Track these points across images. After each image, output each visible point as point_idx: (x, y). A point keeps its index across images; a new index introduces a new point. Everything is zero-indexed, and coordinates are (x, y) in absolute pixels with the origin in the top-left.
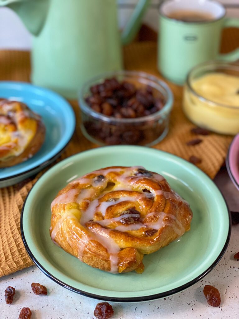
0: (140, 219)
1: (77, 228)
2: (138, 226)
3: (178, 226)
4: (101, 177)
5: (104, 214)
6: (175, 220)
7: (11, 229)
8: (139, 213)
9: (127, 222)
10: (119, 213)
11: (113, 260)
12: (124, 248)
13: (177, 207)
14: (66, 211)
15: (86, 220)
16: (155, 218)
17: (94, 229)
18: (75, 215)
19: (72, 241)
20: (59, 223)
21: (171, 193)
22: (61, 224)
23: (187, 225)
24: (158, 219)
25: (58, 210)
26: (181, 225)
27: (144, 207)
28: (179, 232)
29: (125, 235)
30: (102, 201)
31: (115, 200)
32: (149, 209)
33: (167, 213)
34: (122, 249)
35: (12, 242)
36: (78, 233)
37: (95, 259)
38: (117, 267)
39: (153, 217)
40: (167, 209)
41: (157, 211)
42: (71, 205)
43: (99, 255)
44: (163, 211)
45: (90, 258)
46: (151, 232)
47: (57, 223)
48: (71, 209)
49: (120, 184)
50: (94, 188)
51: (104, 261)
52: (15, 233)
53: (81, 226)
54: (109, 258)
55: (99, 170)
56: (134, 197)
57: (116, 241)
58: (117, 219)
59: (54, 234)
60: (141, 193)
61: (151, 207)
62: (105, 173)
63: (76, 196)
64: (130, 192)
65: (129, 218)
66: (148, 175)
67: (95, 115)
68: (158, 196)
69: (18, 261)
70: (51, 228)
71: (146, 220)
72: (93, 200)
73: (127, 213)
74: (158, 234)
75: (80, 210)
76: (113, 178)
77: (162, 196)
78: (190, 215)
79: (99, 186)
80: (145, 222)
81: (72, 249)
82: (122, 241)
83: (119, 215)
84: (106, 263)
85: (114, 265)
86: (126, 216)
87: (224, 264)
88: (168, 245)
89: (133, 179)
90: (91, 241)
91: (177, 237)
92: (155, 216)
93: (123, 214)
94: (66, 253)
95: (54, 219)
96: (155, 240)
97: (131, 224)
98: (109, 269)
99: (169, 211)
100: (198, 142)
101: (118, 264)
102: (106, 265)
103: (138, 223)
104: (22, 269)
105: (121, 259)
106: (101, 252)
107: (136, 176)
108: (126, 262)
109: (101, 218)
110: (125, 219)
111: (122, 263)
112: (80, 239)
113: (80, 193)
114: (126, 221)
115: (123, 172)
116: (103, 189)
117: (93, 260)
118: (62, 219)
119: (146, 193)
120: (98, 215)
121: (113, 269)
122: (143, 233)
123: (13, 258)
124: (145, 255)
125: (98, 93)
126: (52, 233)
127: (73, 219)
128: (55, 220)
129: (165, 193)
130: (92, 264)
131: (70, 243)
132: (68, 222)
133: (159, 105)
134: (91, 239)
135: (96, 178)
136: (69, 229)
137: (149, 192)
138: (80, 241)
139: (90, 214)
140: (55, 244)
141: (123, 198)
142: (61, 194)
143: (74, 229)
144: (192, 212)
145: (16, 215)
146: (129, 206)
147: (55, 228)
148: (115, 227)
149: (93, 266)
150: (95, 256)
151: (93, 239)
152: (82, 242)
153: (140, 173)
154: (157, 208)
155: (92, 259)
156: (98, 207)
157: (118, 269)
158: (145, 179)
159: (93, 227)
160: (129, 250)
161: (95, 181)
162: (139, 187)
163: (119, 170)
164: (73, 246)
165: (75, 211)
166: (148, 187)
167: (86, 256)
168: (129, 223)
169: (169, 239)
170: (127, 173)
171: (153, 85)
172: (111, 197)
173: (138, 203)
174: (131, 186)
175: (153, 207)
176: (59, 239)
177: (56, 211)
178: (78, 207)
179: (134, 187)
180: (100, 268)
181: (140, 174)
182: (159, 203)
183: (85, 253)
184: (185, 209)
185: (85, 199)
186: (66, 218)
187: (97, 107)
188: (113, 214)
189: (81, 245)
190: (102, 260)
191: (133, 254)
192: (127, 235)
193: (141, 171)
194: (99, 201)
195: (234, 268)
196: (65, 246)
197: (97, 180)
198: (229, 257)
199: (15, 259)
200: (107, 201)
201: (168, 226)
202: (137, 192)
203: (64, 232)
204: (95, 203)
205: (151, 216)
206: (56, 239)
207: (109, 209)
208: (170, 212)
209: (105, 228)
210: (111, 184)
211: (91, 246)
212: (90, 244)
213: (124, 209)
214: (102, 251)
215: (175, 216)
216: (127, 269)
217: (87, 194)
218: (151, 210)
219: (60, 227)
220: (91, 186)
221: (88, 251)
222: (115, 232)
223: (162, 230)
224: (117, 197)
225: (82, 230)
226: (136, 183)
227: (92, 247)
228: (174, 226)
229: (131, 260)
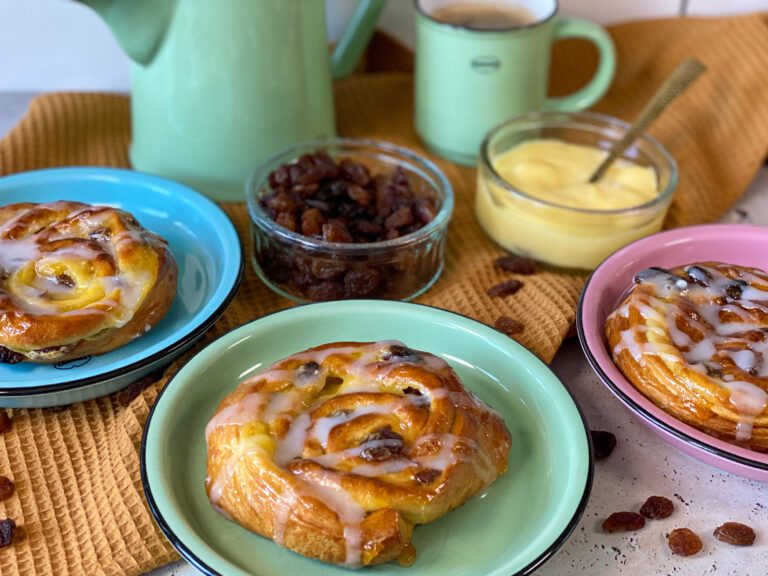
0: (404, 450)
1: (270, 473)
2: (401, 465)
3: (483, 464)
4: (313, 366)
5: (324, 444)
6: (475, 451)
7: (119, 487)
8: (399, 437)
9: (377, 456)
10: (357, 440)
11: (351, 537)
12: (374, 512)
13: (478, 423)
14: (242, 439)
15: (287, 457)
16: (433, 448)
17: (306, 475)
18: (264, 447)
19: (260, 502)
20: (228, 467)
21: (465, 394)
22: (232, 469)
23: (502, 463)
24: (440, 448)
25: (224, 440)
26: (488, 461)
27: (410, 424)
28: (486, 475)
29: (375, 484)
30: (318, 417)
31: (347, 412)
32: (421, 429)
33: (459, 435)
34: (369, 513)
35: (123, 513)
36: (272, 485)
37: (311, 537)
38: (360, 552)
39: (429, 444)
40: (459, 426)
41: (438, 431)
42: (253, 428)
43: (322, 528)
44: (450, 431)
45: (302, 537)
46: (430, 476)
47: (223, 468)
48: (252, 434)
49: (354, 380)
50: (298, 390)
51: (332, 541)
52: (127, 495)
53: (280, 470)
54: (342, 533)
55: (307, 352)
56: (386, 405)
57: (355, 498)
58: (355, 452)
59: (218, 491)
60: (400, 397)
61: (425, 424)
62: (321, 358)
63: (262, 408)
64: (378, 396)
65: (379, 448)
66: (413, 357)
67: (286, 235)
68: (437, 401)
69: (140, 552)
70: (208, 480)
71: (417, 450)
72: (298, 415)
73: (375, 439)
74: (442, 478)
75: (271, 436)
76: (339, 367)
77: (445, 401)
78: (506, 439)
79: (309, 385)
80: (415, 455)
81: (261, 520)
82: (369, 496)
83: (356, 443)
84: (335, 545)
85: (354, 548)
86: (373, 445)
87: (583, 541)
88: (462, 504)
89: (381, 367)
90: (304, 498)
91: (481, 487)
92: (434, 442)
93: (366, 441)
94: (244, 530)
95: (215, 460)
96: (437, 490)
97: (384, 460)
98: (342, 558)
99: (463, 430)
100: (514, 288)
101: (364, 543)
102: (336, 550)
103: (399, 459)
104: (148, 570)
105: (367, 534)
106: (325, 522)
107: (387, 362)
108: (380, 540)
109: (319, 451)
110: (371, 452)
111: (370, 543)
112: (278, 496)
113: (269, 401)
114: (374, 455)
115: (358, 355)
116: (319, 391)
117: (308, 540)
118: (234, 457)
119: (412, 398)
120: (312, 445)
121: (352, 557)
122: (412, 478)
123: (128, 549)
124: (417, 526)
126: (213, 488)
127: (259, 455)
128: (219, 462)
129: (453, 396)
130: (304, 550)
131: (256, 506)
132: (248, 463)
133: (426, 211)
134: (303, 493)
135: (302, 369)
136: (251, 478)
137: (417, 393)
138: (278, 501)
139: (295, 443)
140: (219, 512)
141: (362, 407)
142: (227, 405)
143: (264, 475)
144: (510, 434)
145: (128, 456)
146: (378, 423)
147: (220, 476)
148: (350, 468)
149: (307, 553)
150: (313, 531)
151: (307, 495)
152: (283, 502)
153: (395, 354)
154: (437, 426)
155: (306, 537)
156: (310, 429)
157: (362, 556)
158: (407, 367)
159: (303, 469)
160: (385, 515)
161: (299, 375)
162: (395, 383)
163: (348, 351)
164: (261, 513)
165: (262, 438)
166: (415, 384)
167: (293, 531)
168: (381, 458)
169: (465, 490)
170: (367, 356)
171: (408, 166)
172: (338, 407)
173: (397, 418)
174: (378, 383)
175: (429, 423)
176: (229, 500)
177: (219, 442)
178: (267, 431)
179: (384, 386)
180: (322, 556)
181: (396, 358)
182: (442, 416)
183: (290, 525)
184: (495, 427)
185: (281, 414)
186: (244, 454)
187: (287, 218)
188: (344, 442)
189: (280, 509)
190: (329, 538)
191: (393, 523)
192: (377, 483)
193: (399, 351)
194: (311, 418)
195: (603, 547)
196: (243, 515)
197: (305, 373)
198: (591, 526)
199: (132, 550)
200: (329, 416)
201: (463, 463)
202: (392, 394)
203: (242, 484)
204: (304, 420)
205: (425, 443)
206: (222, 502)
207: (335, 431)
208: (463, 434)
209: (330, 470)
210: (334, 382)
211: (302, 509)
212: (300, 506)
213: (368, 430)
214: (327, 519)
215: (477, 441)
216: (382, 555)
217: (285, 402)
218: (424, 429)
219: (231, 474)
220: (291, 386)
221: (296, 520)
222: (352, 479)
223: (451, 471)
224: (349, 407)
225: (281, 476)
226: (389, 376)
227: (306, 511)
228: (474, 462)
229: (389, 536)
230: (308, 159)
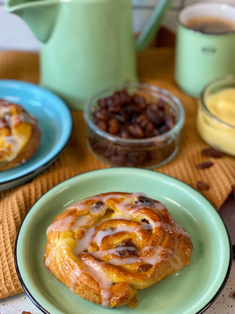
0: (136, 252)
1: (70, 259)
2: (133, 260)
3: (175, 261)
4: (100, 203)
5: (99, 245)
6: (172, 255)
7: (6, 252)
8: (134, 246)
9: (122, 255)
10: (115, 244)
11: (104, 295)
12: (116, 283)
13: (176, 240)
14: (60, 239)
15: (81, 250)
16: (151, 252)
17: (87, 261)
18: (69, 245)
19: (64, 272)
20: (53, 252)
21: (171, 225)
22: (55, 253)
23: (186, 259)
24: (154, 253)
25: (53, 237)
26: (178, 259)
27: (141, 238)
28: (176, 267)
29: (118, 270)
30: (99, 230)
31: (113, 229)
32: (146, 242)
33: (164, 247)
34: (114, 284)
35: (6, 266)
36: (70, 265)
37: (86, 292)
38: (109, 302)
39: (148, 251)
40: (165, 243)
41: (154, 244)
42: (66, 233)
43: (91, 289)
44: (160, 244)
45: (82, 291)
46: (146, 267)
47: (51, 251)
48: (66, 237)
49: (119, 213)
50: (91, 215)
51: (95, 295)
52: (9, 257)
53: (74, 257)
54: (100, 292)
55: (98, 196)
56: (131, 227)
57: (108, 276)
58: (113, 251)
59: (48, 262)
60: (139, 224)
61: (149, 239)
62: (105, 200)
63: (72, 224)
64: (128, 222)
65: (123, 251)
66: (149, 204)
67: (100, 133)
68: (156, 228)
69: (10, 286)
70: (45, 255)
71: (141, 253)
72: (90, 228)
73: (122, 246)
74: (152, 270)
75: (74, 239)
76: (112, 205)
77: (161, 229)
78: (190, 248)
79: (97, 213)
80: (141, 256)
81: (64, 280)
82: (115, 275)
83: (114, 246)
84: (97, 297)
85: (105, 300)
86: (121, 249)
87: (222, 303)
88: (164, 279)
89: (133, 207)
90: (83, 273)
91: (174, 272)
92: (151, 250)
93: (118, 246)
94: (58, 282)
95: (49, 246)
96: (149, 276)
97: (125, 257)
98: (100, 303)
99: (166, 244)
100: (208, 166)
101: (110, 299)
102: (97, 299)
103: (133, 257)
104: (13, 295)
105: (112, 294)
106: (93, 286)
107: (136, 205)
108: (118, 298)
109: (96, 249)
110: (119, 252)
111: (113, 298)
112: (72, 271)
113: (77, 220)
114: (121, 254)
115: (123, 199)
116: (102, 216)
117: (85, 293)
118: (56, 247)
119: (145, 224)
120: (93, 245)
121: (104, 303)
122: (138, 268)
123: (5, 283)
124: (138, 290)
125: (106, 107)
126: (46, 261)
127: (67, 249)
128: (50, 248)
129: (164, 225)
130: (83, 296)
131: (63, 273)
132: (61, 252)
133: (170, 123)
134: (83, 271)
135: (94, 205)
136: (62, 260)
137: (148, 222)
138: (72, 273)
139: (85, 244)
140: (48, 271)
141: (121, 227)
142: (57, 220)
143: (67, 259)
144: (192, 245)
145: (13, 237)
146: (126, 237)
147: (49, 255)
148: (109, 259)
149: (84, 298)
150: (86, 289)
151: (85, 272)
152: (74, 274)
153: (140, 201)
154: (154, 241)
155: (83, 291)
156: (94, 236)
158: (144, 209)
159: (86, 258)
160: (122, 285)
161: (93, 208)
162: (138, 216)
163: (119, 197)
164: (65, 277)
165: (69, 240)
166: (147, 218)
167: (78, 288)
168: (124, 256)
169: (165, 274)
170: (128, 200)
171: (166, 99)
172: (109, 226)
173: (136, 235)
174: (130, 215)
175: (150, 240)
176: (52, 267)
177: (51, 238)
178: (73, 236)
179: (133, 217)
180: (91, 301)
181: (140, 203)
182: (157, 236)
183: (76, 285)
184: (184, 242)
185: (81, 227)
186: (60, 247)
187: (103, 124)
188: (108, 245)
189: (72, 277)
190: (94, 294)
191: (125, 290)
192: (120, 269)
193: (142, 199)
194: (96, 230)
195: (232, 307)
196: (57, 275)
197: (95, 207)
198: (228, 295)
199: (7, 284)
200: (104, 230)
201: (164, 261)
202: (135, 222)
203: (57, 261)
204: (92, 231)
205: (146, 250)
206: (49, 267)
207: (105, 238)
208: (167, 247)
209: (98, 260)
210: (110, 211)
211: (82, 279)
212: (81, 277)
213: (120, 240)
214: (94, 285)
215: (173, 250)
216: (119, 304)
217: (84, 221)
218: (147, 243)
219: (54, 256)
220: (88, 213)
221: (79, 283)
222: (108, 265)
223: (157, 266)
224: (115, 226)
225: (75, 261)
226: (135, 212)
227: (84, 280)
228: (170, 260)
229: (123, 296)
230: (118, 93)
